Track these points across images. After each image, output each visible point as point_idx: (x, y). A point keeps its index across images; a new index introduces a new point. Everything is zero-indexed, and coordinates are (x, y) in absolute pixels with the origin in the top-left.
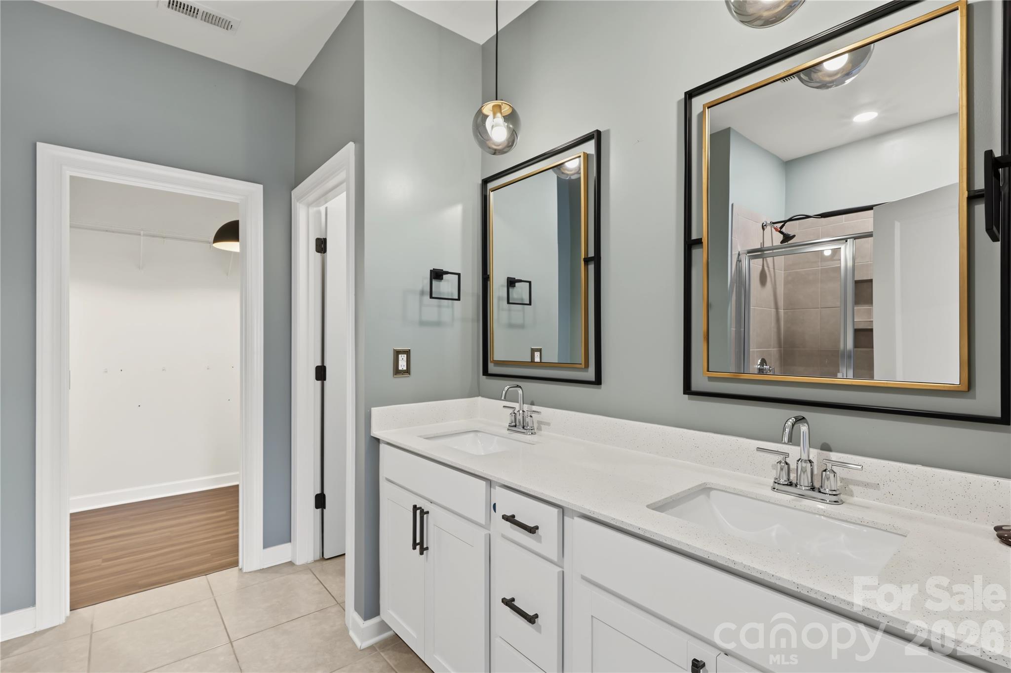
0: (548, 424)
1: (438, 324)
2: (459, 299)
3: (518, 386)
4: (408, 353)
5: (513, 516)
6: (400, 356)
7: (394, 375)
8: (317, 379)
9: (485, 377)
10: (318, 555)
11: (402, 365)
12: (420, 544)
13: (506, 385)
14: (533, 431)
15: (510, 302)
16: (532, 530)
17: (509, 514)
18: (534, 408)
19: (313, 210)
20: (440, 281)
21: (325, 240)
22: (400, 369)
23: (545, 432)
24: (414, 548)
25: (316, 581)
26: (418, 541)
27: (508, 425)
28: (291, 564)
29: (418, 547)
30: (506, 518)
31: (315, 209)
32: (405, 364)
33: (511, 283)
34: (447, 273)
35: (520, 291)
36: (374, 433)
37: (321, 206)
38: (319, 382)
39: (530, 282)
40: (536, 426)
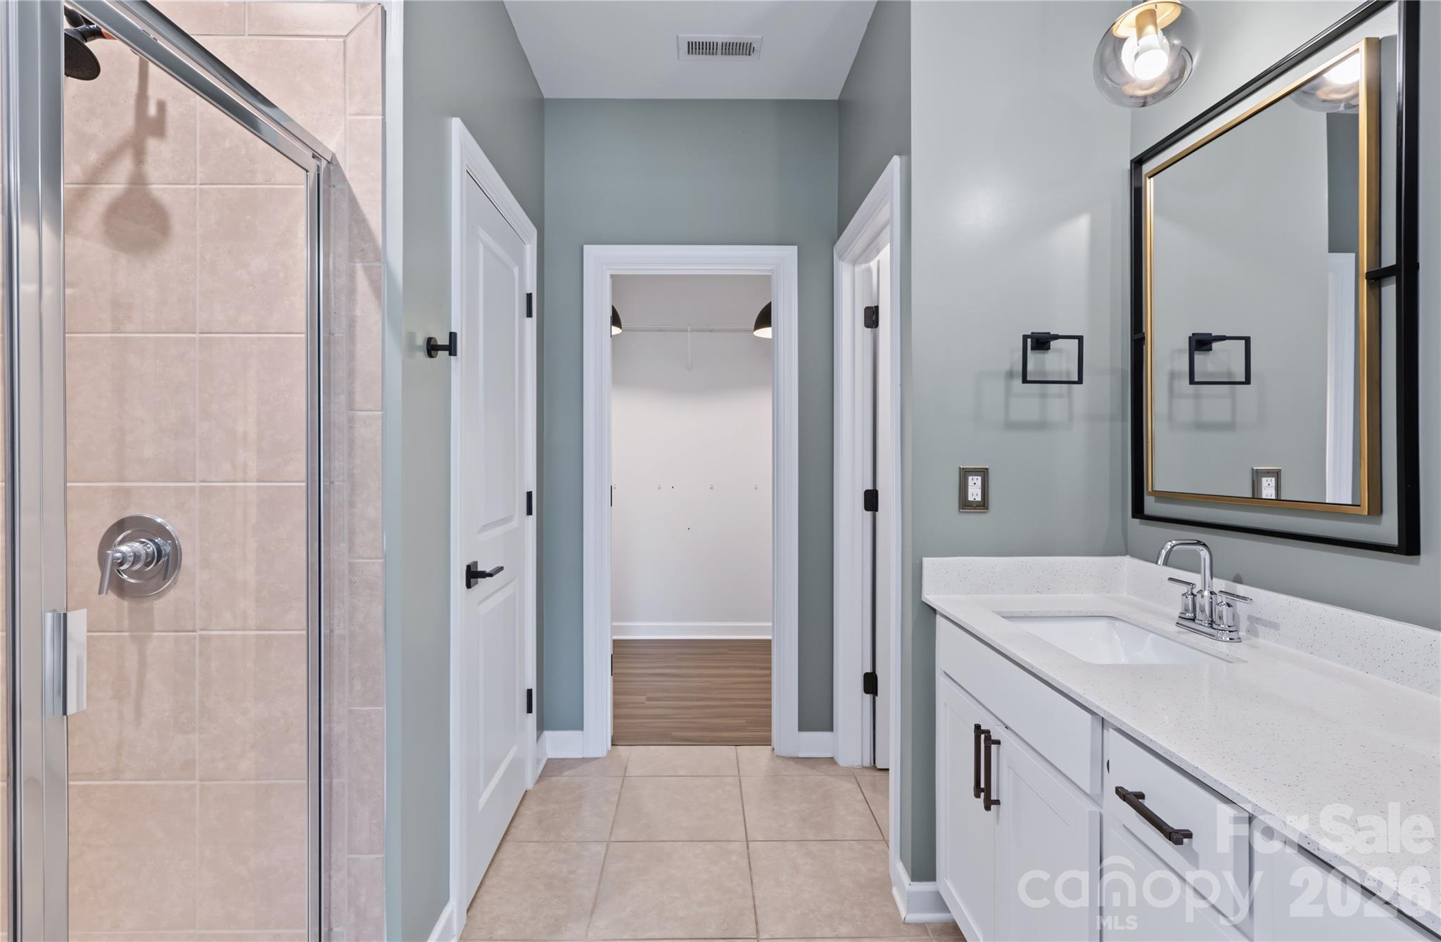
0: (1275, 626)
1: (1041, 425)
2: (1080, 381)
3: (1199, 543)
4: (984, 473)
5: (1141, 796)
6: (970, 478)
7: (959, 509)
8: (867, 508)
9: (1137, 521)
10: (867, 762)
11: (974, 493)
12: (984, 790)
13: (1170, 539)
14: (1233, 635)
15: (1196, 379)
16: (1177, 837)
17: (1131, 788)
18: (1241, 589)
19: (860, 268)
20: (1044, 353)
21: (877, 307)
22: (970, 499)
23: (1265, 640)
24: (977, 796)
25: (861, 797)
26: (983, 785)
27: (1178, 614)
28: (832, 760)
29: (982, 795)
30: (1122, 793)
31: (863, 266)
32: (979, 492)
33: (1201, 343)
34: (1056, 337)
35: (1226, 358)
36: (926, 596)
37: (869, 262)
38: (869, 513)
39: (1247, 340)
40: (1244, 625)
